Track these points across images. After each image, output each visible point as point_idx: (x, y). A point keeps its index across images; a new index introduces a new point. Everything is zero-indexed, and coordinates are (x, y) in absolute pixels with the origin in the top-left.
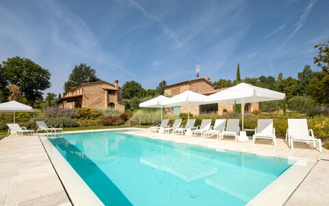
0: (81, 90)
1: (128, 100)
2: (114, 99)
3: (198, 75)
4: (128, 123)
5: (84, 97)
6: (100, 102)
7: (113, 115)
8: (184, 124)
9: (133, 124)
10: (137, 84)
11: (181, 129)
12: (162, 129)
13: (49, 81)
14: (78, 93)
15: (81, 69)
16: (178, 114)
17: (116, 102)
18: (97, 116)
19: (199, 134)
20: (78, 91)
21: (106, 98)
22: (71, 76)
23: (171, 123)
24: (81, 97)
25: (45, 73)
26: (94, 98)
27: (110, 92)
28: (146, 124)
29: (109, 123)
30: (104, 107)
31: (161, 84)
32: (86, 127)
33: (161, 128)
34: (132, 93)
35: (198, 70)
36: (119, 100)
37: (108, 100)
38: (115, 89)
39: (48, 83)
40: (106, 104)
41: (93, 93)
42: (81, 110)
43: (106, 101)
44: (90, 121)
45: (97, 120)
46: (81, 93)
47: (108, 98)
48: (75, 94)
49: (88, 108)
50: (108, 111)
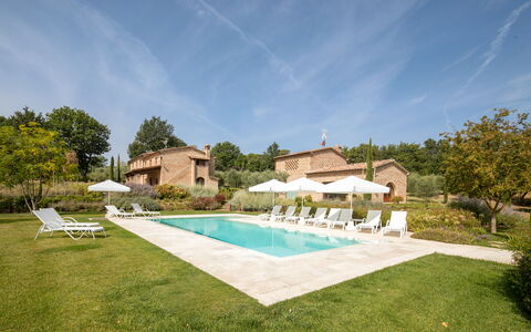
0: (159, 159)
1: (221, 173)
2: (204, 172)
3: (324, 144)
4: (227, 207)
5: (162, 170)
6: (184, 176)
7: (203, 196)
8: (297, 212)
9: (233, 209)
10: (233, 148)
11: (295, 218)
12: (273, 217)
13: (108, 141)
14: (153, 162)
15: (153, 124)
16: (294, 198)
17: (206, 177)
18: (183, 197)
19: (312, 223)
20: (153, 160)
21: (193, 170)
22: (138, 134)
23: (284, 210)
24: (159, 168)
25: (102, 129)
26: (177, 171)
27: (199, 162)
28: (250, 210)
29: (201, 206)
30: (191, 184)
31: (271, 148)
32: (172, 210)
33: (273, 215)
34: (227, 161)
35: (324, 136)
36: (210, 174)
37: (196, 174)
38: (206, 157)
39: (107, 145)
40: (193, 179)
41: (176, 163)
42: (161, 188)
43: (192, 175)
44: (176, 203)
45: (185, 202)
46: (159, 164)
47: (196, 170)
48: (148, 164)
49: (171, 184)
50: (197, 190)
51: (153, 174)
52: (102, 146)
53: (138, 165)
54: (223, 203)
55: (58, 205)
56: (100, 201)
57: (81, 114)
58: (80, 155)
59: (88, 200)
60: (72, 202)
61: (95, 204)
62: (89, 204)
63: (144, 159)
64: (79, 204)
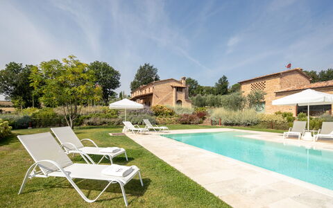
0: (151, 89)
2: (182, 96)
3: (289, 66)
5: (154, 95)
6: (168, 99)
9: (214, 124)
10: (193, 81)
13: (119, 81)
14: (147, 91)
15: (145, 69)
17: (183, 100)
18: (171, 114)
20: (147, 90)
21: (174, 95)
22: (136, 75)
24: (151, 94)
25: (116, 74)
26: (163, 96)
27: (179, 89)
28: (231, 125)
29: (186, 121)
30: (173, 105)
31: (221, 80)
36: (186, 98)
37: (176, 97)
38: (183, 86)
39: (119, 83)
40: (174, 101)
41: (162, 91)
42: (155, 108)
43: (174, 99)
44: (168, 119)
45: (174, 118)
46: (151, 92)
47: (176, 95)
48: (144, 93)
49: (161, 105)
50: (179, 109)
51: (147, 99)
52: (115, 84)
53: (138, 93)
54: (204, 119)
55: (89, 121)
56: (117, 117)
57: (105, 64)
58: (104, 89)
59: (108, 117)
60: (98, 119)
61: (113, 120)
62: (109, 120)
63: (141, 90)
64: (103, 120)
